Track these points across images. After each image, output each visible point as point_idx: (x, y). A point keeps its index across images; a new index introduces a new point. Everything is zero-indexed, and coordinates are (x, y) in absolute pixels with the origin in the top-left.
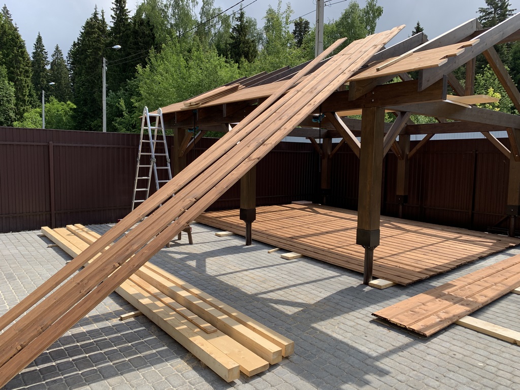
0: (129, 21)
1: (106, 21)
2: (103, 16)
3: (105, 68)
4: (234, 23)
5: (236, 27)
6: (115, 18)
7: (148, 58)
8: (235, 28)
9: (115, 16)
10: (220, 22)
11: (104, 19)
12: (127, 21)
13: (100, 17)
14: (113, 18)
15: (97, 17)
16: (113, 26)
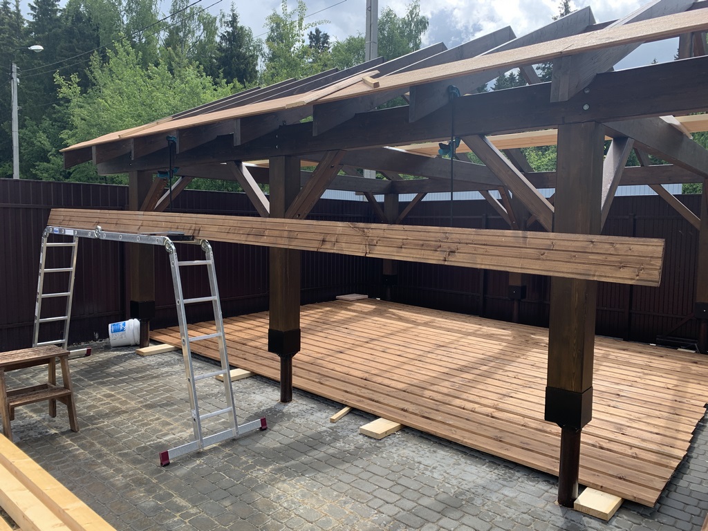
0: (59, 14)
1: (22, 13)
2: (17, 7)
3: (16, 81)
4: (223, 30)
5: (226, 34)
6: (35, 8)
7: (89, 69)
8: (224, 36)
9: (35, 6)
10: (202, 27)
11: (19, 11)
12: (56, 14)
13: (12, 8)
14: (33, 8)
15: (7, 7)
16: (31, 19)
